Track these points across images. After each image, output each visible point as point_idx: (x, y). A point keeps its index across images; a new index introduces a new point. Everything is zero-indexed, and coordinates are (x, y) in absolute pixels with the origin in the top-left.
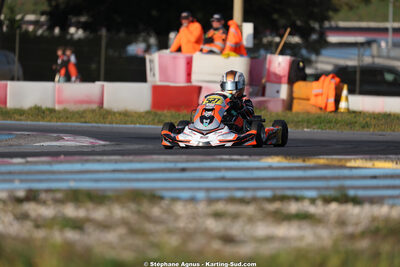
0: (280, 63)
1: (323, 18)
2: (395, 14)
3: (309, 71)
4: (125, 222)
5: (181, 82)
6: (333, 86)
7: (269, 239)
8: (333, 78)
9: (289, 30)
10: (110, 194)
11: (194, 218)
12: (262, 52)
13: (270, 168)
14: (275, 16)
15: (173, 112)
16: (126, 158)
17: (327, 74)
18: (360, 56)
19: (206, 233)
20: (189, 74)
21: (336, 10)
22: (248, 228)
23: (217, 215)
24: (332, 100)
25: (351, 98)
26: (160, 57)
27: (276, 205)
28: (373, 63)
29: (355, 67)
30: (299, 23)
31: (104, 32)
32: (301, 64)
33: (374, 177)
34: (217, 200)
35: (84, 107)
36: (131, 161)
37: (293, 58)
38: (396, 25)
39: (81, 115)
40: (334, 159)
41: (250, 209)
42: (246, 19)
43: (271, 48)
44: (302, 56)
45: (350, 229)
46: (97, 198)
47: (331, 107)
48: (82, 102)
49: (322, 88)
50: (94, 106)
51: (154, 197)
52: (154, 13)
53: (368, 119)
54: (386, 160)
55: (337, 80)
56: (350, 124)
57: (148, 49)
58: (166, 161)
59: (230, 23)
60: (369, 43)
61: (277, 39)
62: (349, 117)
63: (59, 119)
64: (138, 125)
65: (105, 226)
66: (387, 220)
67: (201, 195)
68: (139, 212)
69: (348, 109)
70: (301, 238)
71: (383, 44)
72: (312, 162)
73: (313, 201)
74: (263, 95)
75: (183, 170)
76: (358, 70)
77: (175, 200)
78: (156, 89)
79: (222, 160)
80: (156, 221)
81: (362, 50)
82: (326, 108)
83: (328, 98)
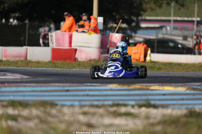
0: (116, 37)
1: (138, 15)
2: (174, 13)
3: (131, 41)
4: (38, 117)
5: (66, 47)
6: (143, 49)
7: (111, 125)
8: (143, 45)
9: (121, 21)
10: (30, 103)
11: (73, 115)
12: (108, 32)
13: (111, 90)
14: (114, 14)
15: (62, 62)
16: (39, 85)
17: (140, 43)
18: (157, 34)
19: (79, 122)
20: (70, 43)
21: (145, 11)
22: (100, 120)
23: (85, 114)
24: (142, 56)
25: (152, 55)
26: (56, 34)
27: (114, 109)
28: (163, 37)
29: (154, 39)
30: (126, 17)
31: (27, 21)
32: (127, 38)
33: (164, 95)
34: (85, 106)
35: (17, 59)
36: (41, 86)
37: (123, 35)
38: (175, 18)
39: (15, 63)
40: (144, 85)
41: (101, 111)
42: (99, 15)
43: (112, 30)
44: (127, 34)
45: (152, 121)
46: (24, 105)
47: (142, 59)
48: (16, 57)
49: (138, 50)
50: (23, 59)
51: (53, 105)
52: (53, 12)
53: (161, 66)
54: (170, 86)
55: (145, 46)
56: (152, 68)
57: (50, 30)
58: (59, 86)
59: (91, 17)
60: (161, 28)
61: (115, 25)
62: (151, 64)
63: (4, 65)
64: (44, 68)
65: (28, 119)
66: (170, 116)
67: (76, 103)
68: (45, 112)
69: (151, 60)
70: (127, 125)
71: (168, 28)
72: (132, 87)
73: (133, 106)
74: (108, 53)
75: (67, 91)
76: (156, 40)
77: (63, 106)
78: (54, 50)
79: (87, 86)
80: (54, 116)
81: (158, 31)
82: (139, 59)
83: (140, 55)
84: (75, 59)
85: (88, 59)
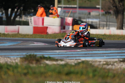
0: (69, 20)
20: (43, 23)
26: (34, 18)
37: (73, 18)
74: (65, 29)
84: (47, 33)
85: (54, 33)
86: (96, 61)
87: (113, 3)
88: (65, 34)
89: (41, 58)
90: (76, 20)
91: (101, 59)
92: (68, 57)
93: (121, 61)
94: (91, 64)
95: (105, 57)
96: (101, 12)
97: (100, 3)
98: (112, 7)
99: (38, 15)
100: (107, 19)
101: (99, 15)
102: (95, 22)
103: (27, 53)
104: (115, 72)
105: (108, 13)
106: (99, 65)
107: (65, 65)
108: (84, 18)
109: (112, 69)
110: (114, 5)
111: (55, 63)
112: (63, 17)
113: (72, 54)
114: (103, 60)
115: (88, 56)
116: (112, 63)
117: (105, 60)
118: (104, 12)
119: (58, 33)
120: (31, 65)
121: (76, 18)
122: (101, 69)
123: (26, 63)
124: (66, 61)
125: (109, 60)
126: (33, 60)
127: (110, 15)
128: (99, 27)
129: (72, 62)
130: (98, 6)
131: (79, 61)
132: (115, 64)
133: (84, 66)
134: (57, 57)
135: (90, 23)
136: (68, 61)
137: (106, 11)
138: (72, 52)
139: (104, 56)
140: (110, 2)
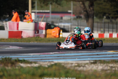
0: (43, 24)
5: (16, 30)
6: (58, 30)
8: (58, 28)
20: (18, 28)
24: (58, 34)
25: (63, 33)
26: (9, 23)
47: (58, 36)
49: (55, 31)
69: (62, 37)
74: (38, 33)
82: (56, 36)
83: (56, 34)
84: (22, 37)
85: (28, 37)
86: (68, 64)
87: (84, 8)
88: (39, 38)
89: (16, 61)
90: (49, 25)
91: (73, 61)
92: (41, 60)
93: (92, 63)
94: (63, 66)
95: (77, 59)
96: (72, 16)
97: (72, 8)
98: (83, 11)
99: (13, 20)
100: (78, 23)
101: (71, 19)
102: (67, 26)
103: (3, 57)
104: (86, 74)
105: (79, 17)
106: (71, 67)
107: (39, 67)
108: (57, 23)
109: (83, 71)
110: (85, 10)
111: (29, 65)
112: (37, 22)
113: (45, 57)
114: (74, 62)
115: (61, 59)
116: (83, 65)
117: (77, 62)
118: (75, 17)
119: (32, 37)
120: (7, 68)
121: (49, 22)
122: (73, 71)
123: (2, 65)
124: (39, 64)
125: (80, 62)
126: (8, 63)
127: (81, 19)
128: (71, 31)
129: (46, 64)
130: (69, 11)
131: (52, 63)
132: (87, 66)
133: (57, 68)
134: (31, 60)
135: (62, 27)
136: (41, 63)
137: (77, 15)
138: (45, 54)
139: (75, 58)
140: (81, 7)
